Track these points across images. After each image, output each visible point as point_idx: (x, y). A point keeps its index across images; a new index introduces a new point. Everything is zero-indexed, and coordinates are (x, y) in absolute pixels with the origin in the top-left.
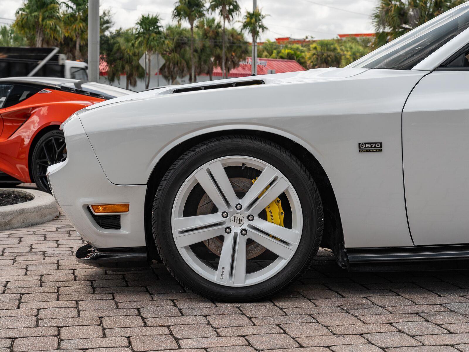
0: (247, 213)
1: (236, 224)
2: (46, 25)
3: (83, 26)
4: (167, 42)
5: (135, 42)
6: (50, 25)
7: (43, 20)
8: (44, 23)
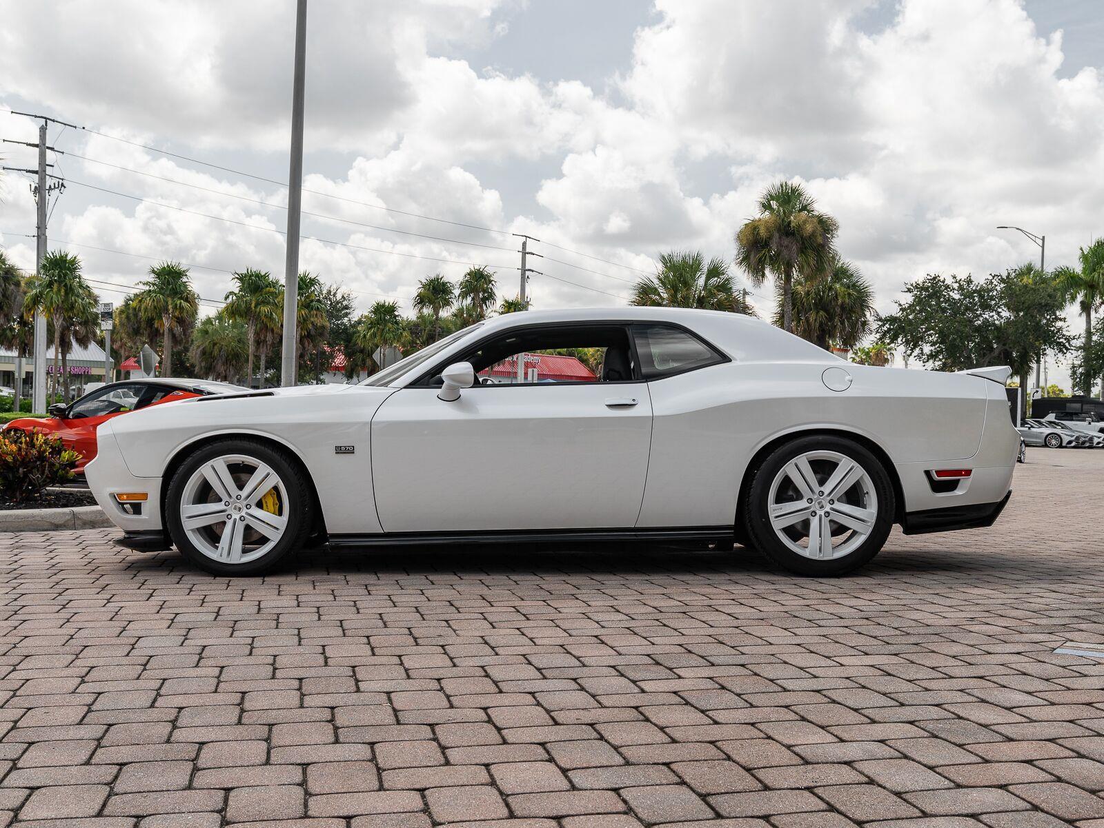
0: (245, 503)
1: (237, 511)
2: (260, 311)
3: (305, 314)
4: (405, 334)
5: (368, 333)
6: (265, 312)
7: (256, 307)
8: (258, 310)
